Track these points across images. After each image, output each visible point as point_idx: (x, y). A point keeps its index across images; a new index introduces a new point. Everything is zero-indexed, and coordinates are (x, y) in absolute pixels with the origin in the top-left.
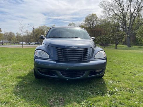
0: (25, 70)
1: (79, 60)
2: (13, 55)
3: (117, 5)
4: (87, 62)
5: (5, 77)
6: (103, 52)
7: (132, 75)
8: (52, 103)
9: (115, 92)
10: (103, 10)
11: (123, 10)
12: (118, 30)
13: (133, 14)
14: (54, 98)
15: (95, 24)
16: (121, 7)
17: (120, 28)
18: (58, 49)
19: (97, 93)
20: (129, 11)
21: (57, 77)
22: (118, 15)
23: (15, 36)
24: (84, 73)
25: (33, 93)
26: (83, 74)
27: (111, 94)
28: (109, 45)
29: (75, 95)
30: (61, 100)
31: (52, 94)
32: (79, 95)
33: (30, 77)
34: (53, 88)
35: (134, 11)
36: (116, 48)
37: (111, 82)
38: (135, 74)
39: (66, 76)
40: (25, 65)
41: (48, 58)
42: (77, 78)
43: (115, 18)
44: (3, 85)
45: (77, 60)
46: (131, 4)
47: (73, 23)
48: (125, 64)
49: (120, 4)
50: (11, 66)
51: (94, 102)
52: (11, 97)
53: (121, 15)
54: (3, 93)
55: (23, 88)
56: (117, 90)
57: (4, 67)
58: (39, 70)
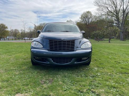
0: (25, 59)
1: (67, 49)
2: (17, 48)
3: (110, 3)
4: (73, 51)
5: (8, 64)
6: (89, 43)
7: (117, 64)
8: (43, 83)
9: (97, 76)
10: (97, 7)
11: (116, 7)
12: (112, 26)
13: (125, 10)
14: (45, 79)
15: (90, 20)
16: (114, 4)
17: (114, 24)
18: (50, 41)
19: (82, 76)
20: (122, 8)
21: (49, 63)
22: (111, 12)
23: (19, 33)
24: (72, 60)
25: (29, 75)
26: (70, 61)
27: (93, 77)
28: (104, 40)
29: (62, 77)
30: (51, 80)
31: (44, 76)
32: (66, 77)
33: (28, 64)
34: (45, 72)
35: (127, 7)
36: (109, 42)
37: (96, 69)
38: (120, 63)
39: (56, 63)
40: (25, 56)
41: (41, 48)
42: (65, 64)
43: (109, 15)
44: (6, 70)
45: (65, 49)
46: (123, 2)
47: (70, 20)
48: (113, 55)
49: (114, 2)
50: (14, 56)
51: (77, 82)
52: (11, 78)
53: (114, 12)
54: (5, 75)
55: (22, 72)
56: (99, 74)
57: (8, 57)
58: (34, 57)
